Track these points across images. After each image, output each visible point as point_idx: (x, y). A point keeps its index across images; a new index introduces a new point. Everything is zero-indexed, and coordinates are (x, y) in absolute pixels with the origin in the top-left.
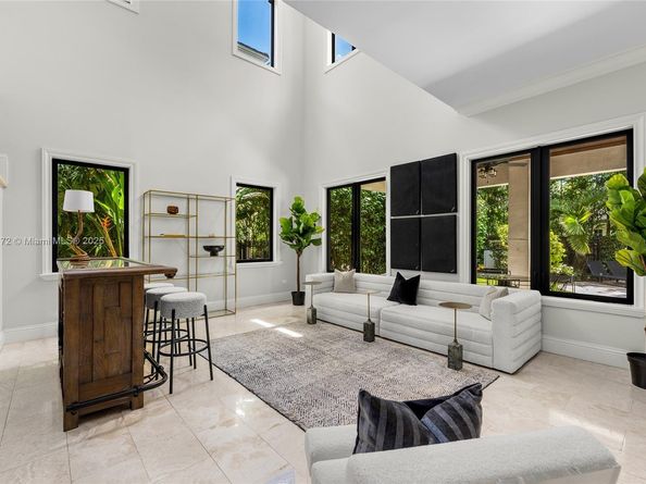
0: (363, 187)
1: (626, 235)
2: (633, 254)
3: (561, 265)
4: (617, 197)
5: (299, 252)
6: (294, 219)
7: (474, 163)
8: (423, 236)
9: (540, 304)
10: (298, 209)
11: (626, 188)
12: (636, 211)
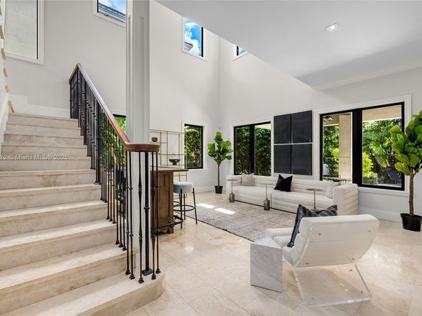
0: (256, 127)
1: (400, 155)
2: (403, 165)
3: (370, 173)
4: (395, 137)
5: (219, 163)
6: (216, 144)
7: (321, 116)
8: (293, 155)
9: (357, 191)
10: (219, 139)
11: (400, 133)
12: (404, 144)
